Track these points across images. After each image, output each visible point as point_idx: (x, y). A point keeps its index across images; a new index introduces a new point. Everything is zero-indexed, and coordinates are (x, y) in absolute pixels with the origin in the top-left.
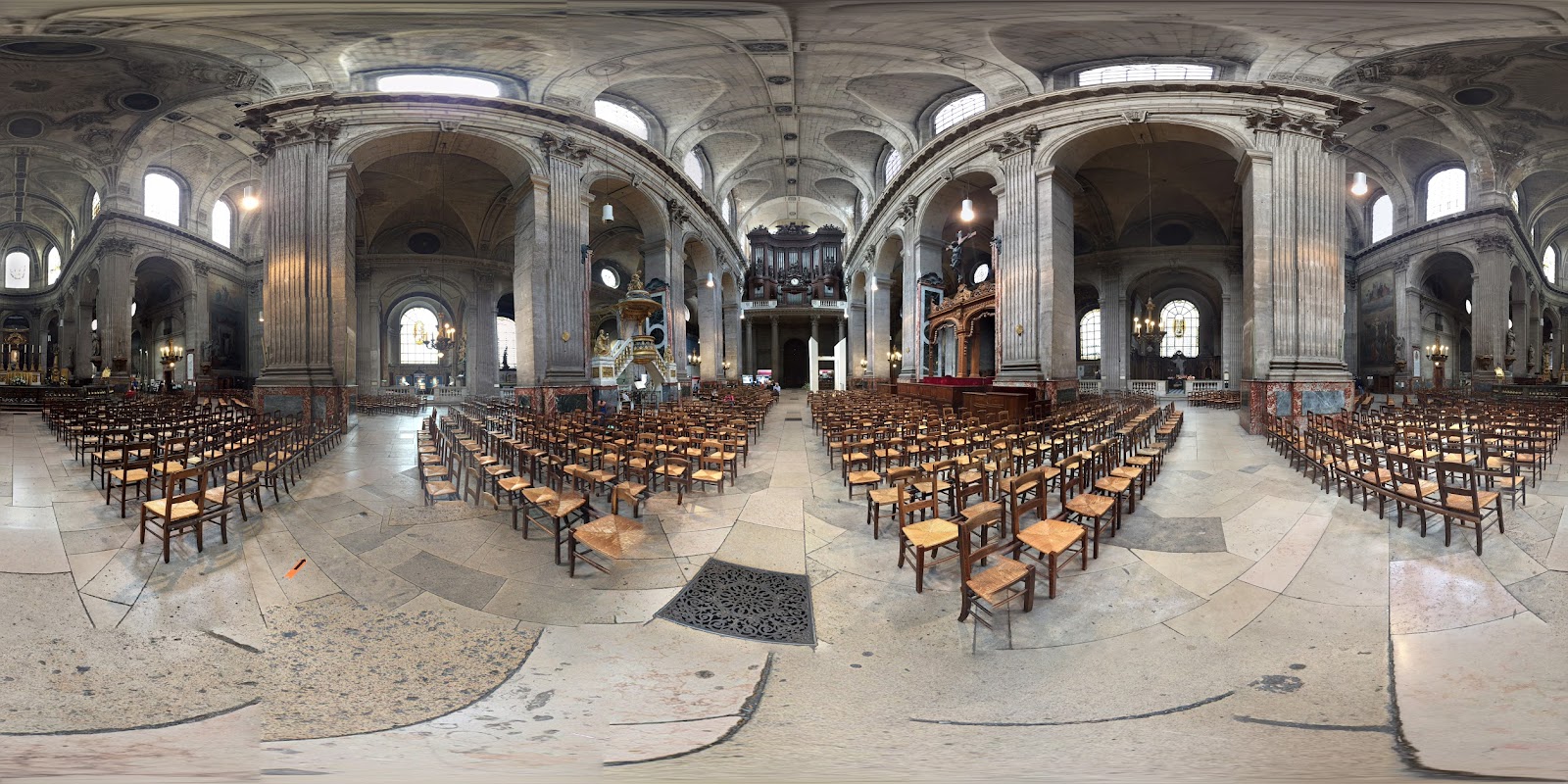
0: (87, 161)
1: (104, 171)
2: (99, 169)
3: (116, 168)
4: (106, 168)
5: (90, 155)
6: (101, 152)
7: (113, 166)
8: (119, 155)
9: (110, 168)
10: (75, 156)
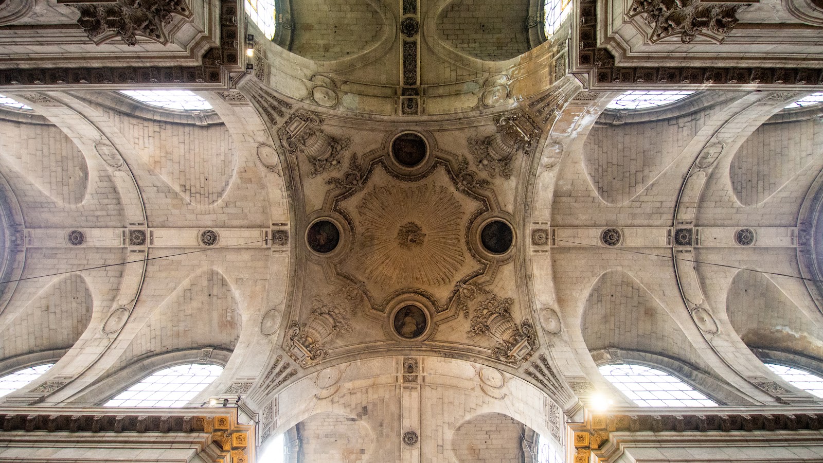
0: (320, 109)
1: (288, 106)
2: (296, 106)
3: (273, 121)
4: (288, 113)
5: (321, 121)
6: (310, 135)
7: (281, 121)
8: (285, 144)
9: (281, 114)
10: (341, 111)
